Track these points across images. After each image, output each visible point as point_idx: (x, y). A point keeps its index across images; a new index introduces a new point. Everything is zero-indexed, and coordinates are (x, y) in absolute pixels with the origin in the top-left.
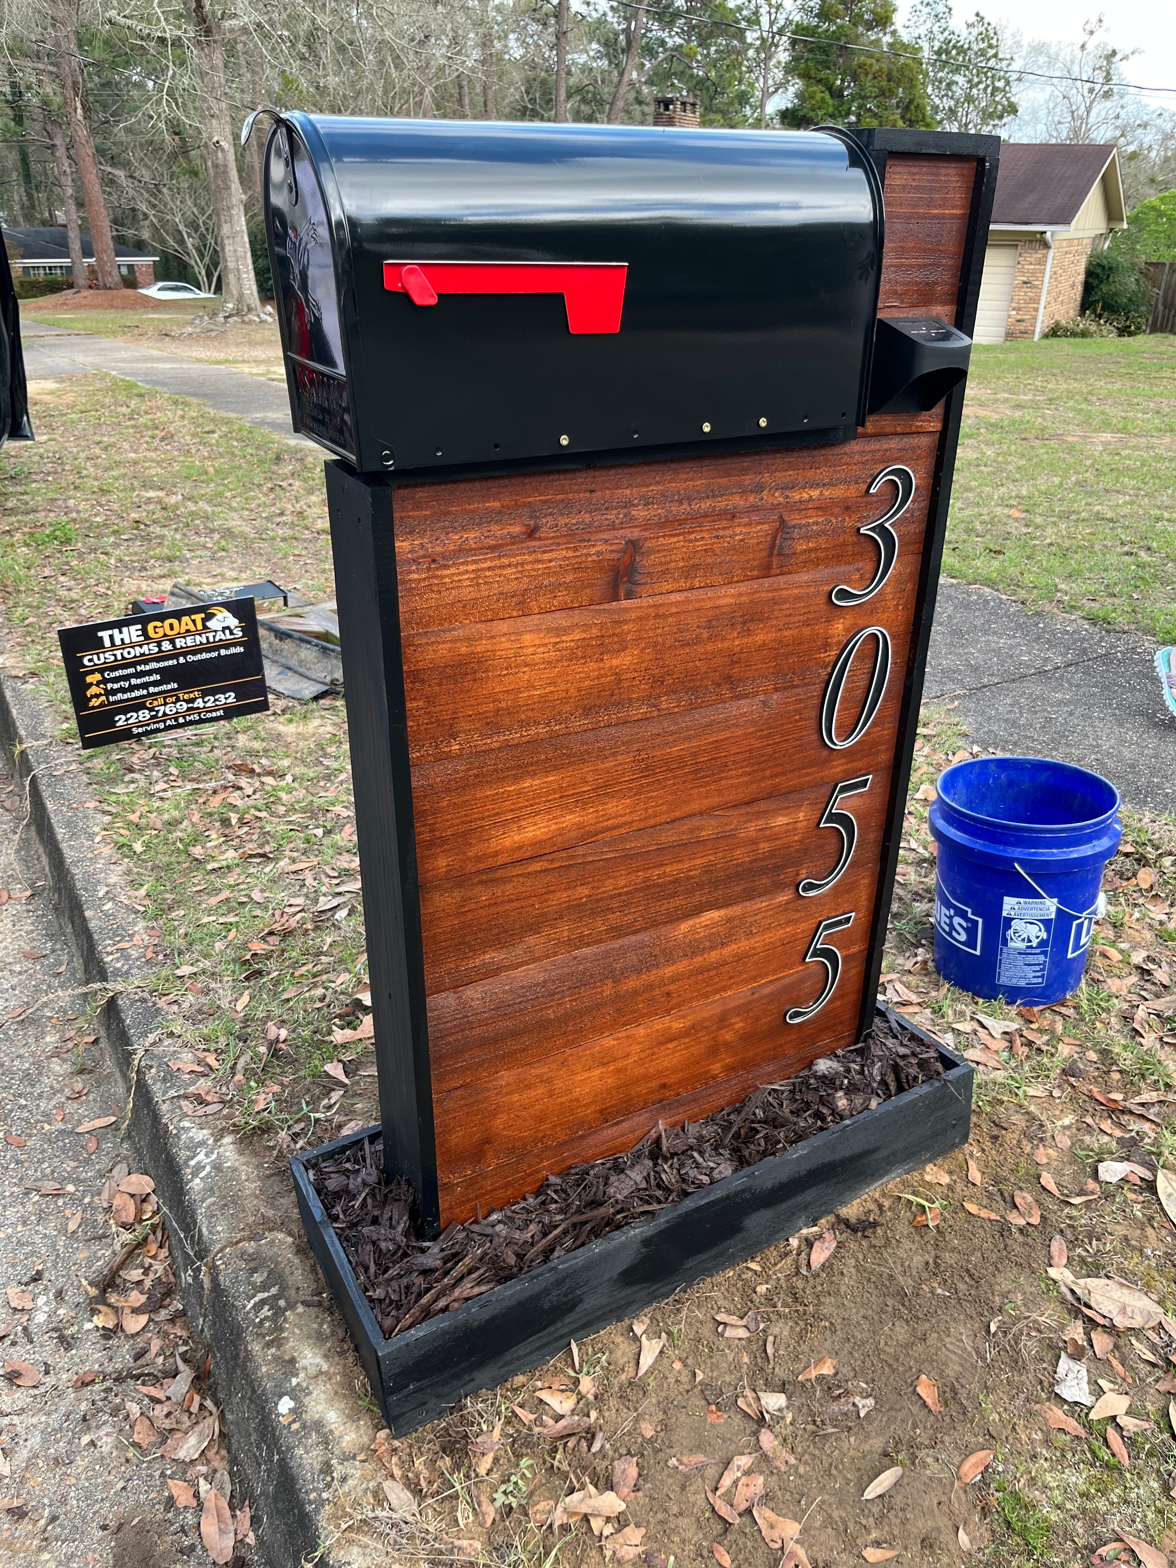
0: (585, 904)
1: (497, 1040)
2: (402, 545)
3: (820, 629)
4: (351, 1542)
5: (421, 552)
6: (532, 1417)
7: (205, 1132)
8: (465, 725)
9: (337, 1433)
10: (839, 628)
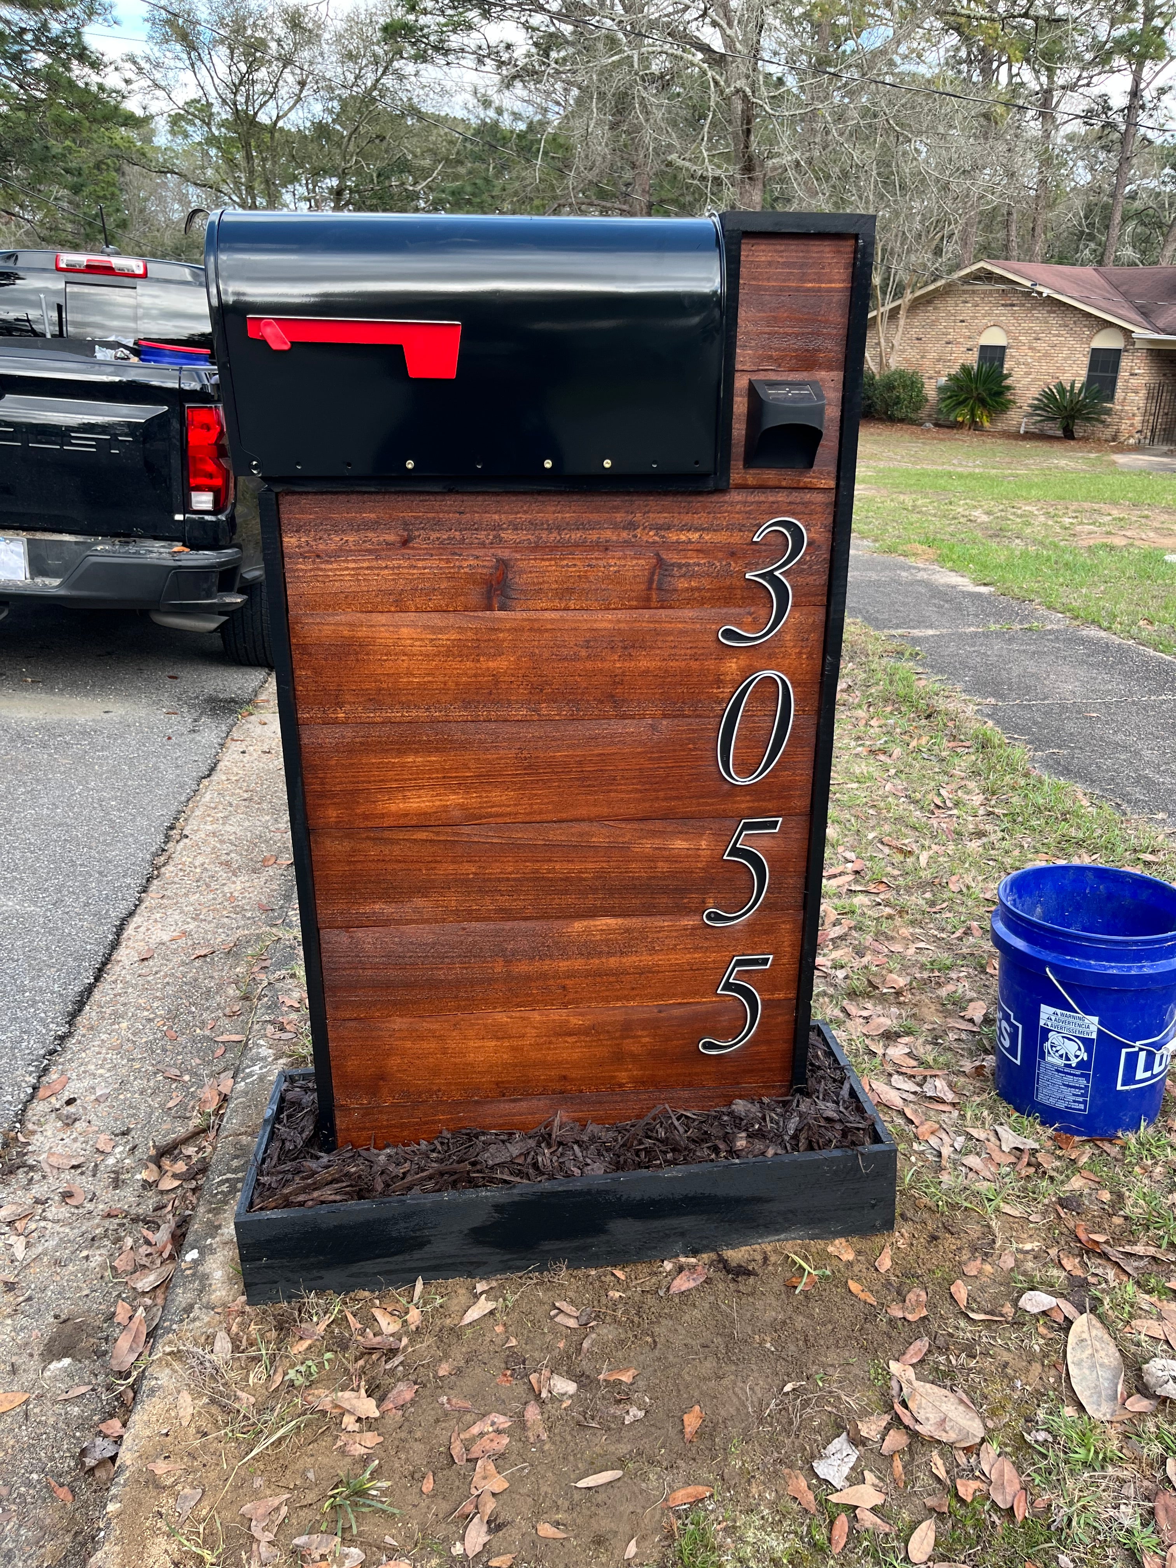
0: (472, 880)
1: (388, 985)
2: (290, 541)
3: (710, 664)
4: (168, 1365)
5: (307, 549)
6: (359, 1326)
7: (270, 1051)
8: (348, 697)
9: (213, 1287)
10: (732, 666)
